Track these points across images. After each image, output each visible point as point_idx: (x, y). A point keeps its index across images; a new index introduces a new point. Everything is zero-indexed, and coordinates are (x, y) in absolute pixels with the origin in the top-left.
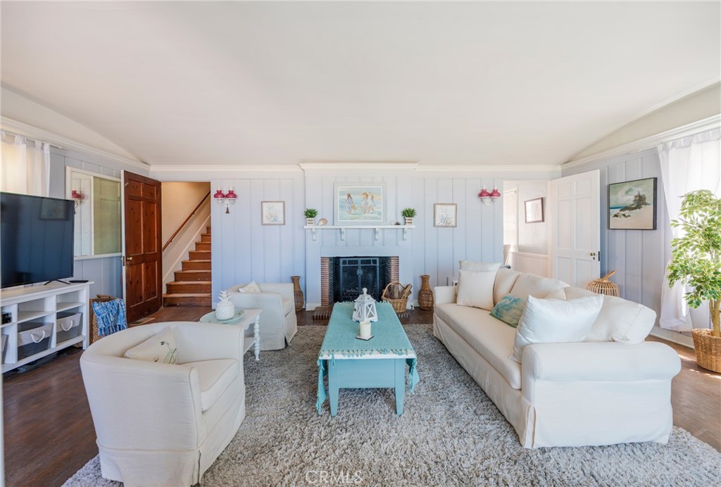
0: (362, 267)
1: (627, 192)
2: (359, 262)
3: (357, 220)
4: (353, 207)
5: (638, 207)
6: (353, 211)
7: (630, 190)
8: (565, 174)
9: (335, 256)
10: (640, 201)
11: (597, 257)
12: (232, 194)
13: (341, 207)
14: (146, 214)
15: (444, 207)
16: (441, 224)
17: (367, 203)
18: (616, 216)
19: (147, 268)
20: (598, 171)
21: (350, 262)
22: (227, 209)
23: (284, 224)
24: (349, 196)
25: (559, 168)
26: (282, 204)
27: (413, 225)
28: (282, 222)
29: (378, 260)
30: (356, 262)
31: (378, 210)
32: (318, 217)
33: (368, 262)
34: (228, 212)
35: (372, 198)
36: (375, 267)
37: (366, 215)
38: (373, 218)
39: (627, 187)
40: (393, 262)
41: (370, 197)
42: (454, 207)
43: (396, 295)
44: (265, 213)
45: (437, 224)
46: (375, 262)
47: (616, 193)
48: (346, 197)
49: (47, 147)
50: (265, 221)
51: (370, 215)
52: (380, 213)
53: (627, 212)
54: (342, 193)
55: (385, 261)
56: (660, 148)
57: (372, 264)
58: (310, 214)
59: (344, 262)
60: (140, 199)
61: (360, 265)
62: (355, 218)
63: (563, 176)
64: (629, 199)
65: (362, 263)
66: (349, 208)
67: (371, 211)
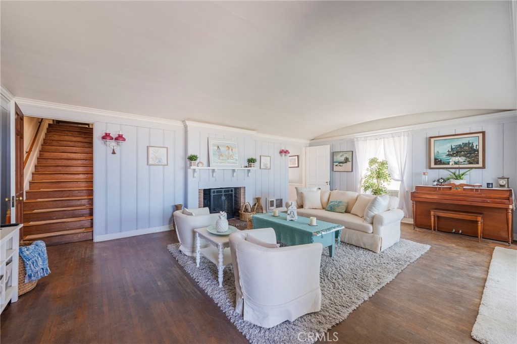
0: (224, 195)
1: (341, 156)
2: (223, 191)
3: (224, 164)
4: (221, 155)
5: (346, 162)
6: (221, 157)
7: (343, 155)
8: (310, 145)
9: (209, 188)
10: (347, 160)
11: (328, 184)
12: (120, 138)
13: (214, 154)
15: (265, 158)
16: (263, 167)
17: (229, 153)
18: (336, 166)
20: (329, 146)
21: (217, 192)
22: (114, 150)
23: (167, 165)
24: (218, 147)
25: (309, 142)
26: (166, 149)
27: (255, 168)
28: (166, 163)
29: (233, 189)
30: (221, 192)
33: (228, 191)
34: (114, 153)
35: (232, 150)
36: (232, 194)
37: (229, 160)
38: (233, 163)
39: (341, 154)
40: (242, 191)
41: (230, 149)
42: (269, 158)
43: (250, 210)
44: (151, 156)
45: (261, 167)
46: (232, 191)
47: (336, 156)
48: (216, 148)
50: (151, 162)
51: (232, 161)
52: (236, 160)
53: (341, 164)
54: (214, 145)
55: (237, 190)
56: (355, 139)
57: (230, 193)
58: (192, 158)
59: (214, 192)
61: (223, 193)
62: (223, 163)
63: (309, 146)
64: (342, 159)
65: (225, 191)
66: (219, 155)
67: (232, 158)
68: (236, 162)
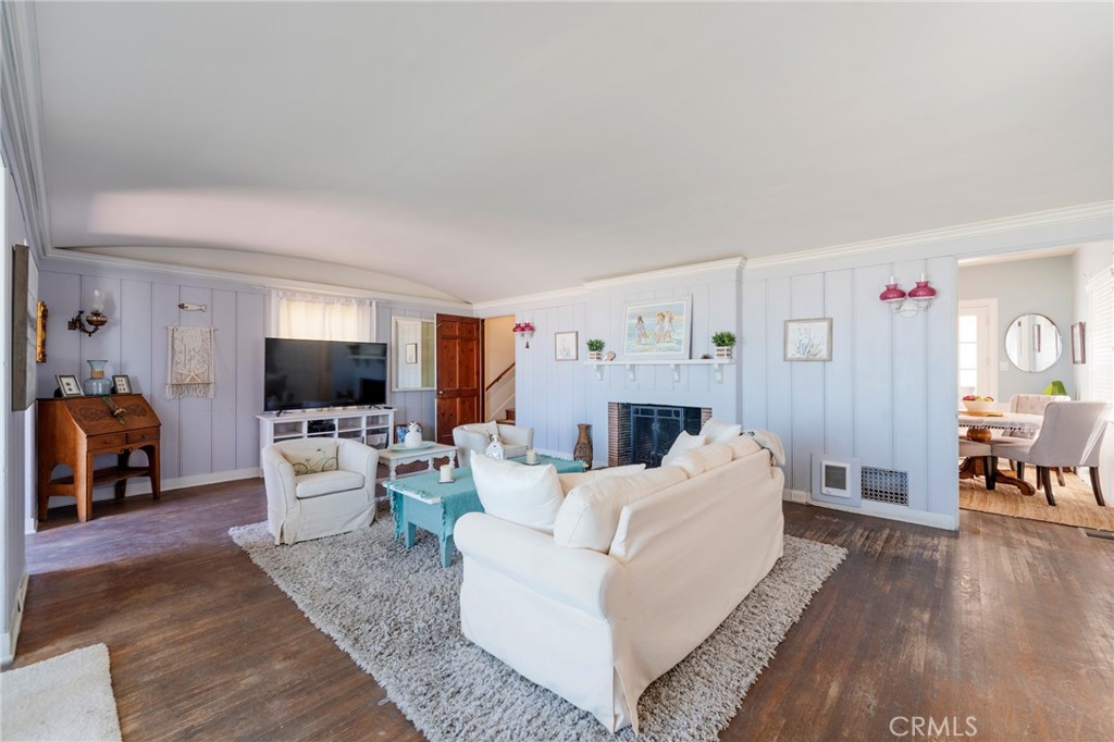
0: (659, 420)
2: (655, 412)
3: (647, 353)
4: (645, 335)
6: (643, 340)
9: (625, 402)
12: (528, 327)
13: (629, 335)
14: (462, 351)
15: (803, 325)
16: (798, 356)
17: (662, 328)
19: (463, 402)
21: (644, 412)
22: (527, 344)
23: (577, 359)
24: (640, 319)
26: (574, 335)
28: (575, 357)
29: (682, 412)
30: (651, 412)
31: (677, 337)
32: (606, 350)
33: (668, 413)
34: (527, 347)
35: (670, 320)
36: (679, 421)
37: (661, 345)
38: (670, 350)
40: (704, 417)
41: (667, 319)
42: (825, 325)
44: (559, 347)
45: (789, 356)
46: (677, 413)
48: (636, 321)
49: (374, 304)
50: (559, 356)
51: (666, 345)
52: (679, 342)
55: (692, 414)
57: (674, 417)
58: (596, 346)
59: (637, 412)
60: (455, 338)
61: (656, 416)
62: (646, 350)
65: (660, 413)
66: (639, 336)
67: (668, 339)
68: (677, 347)
